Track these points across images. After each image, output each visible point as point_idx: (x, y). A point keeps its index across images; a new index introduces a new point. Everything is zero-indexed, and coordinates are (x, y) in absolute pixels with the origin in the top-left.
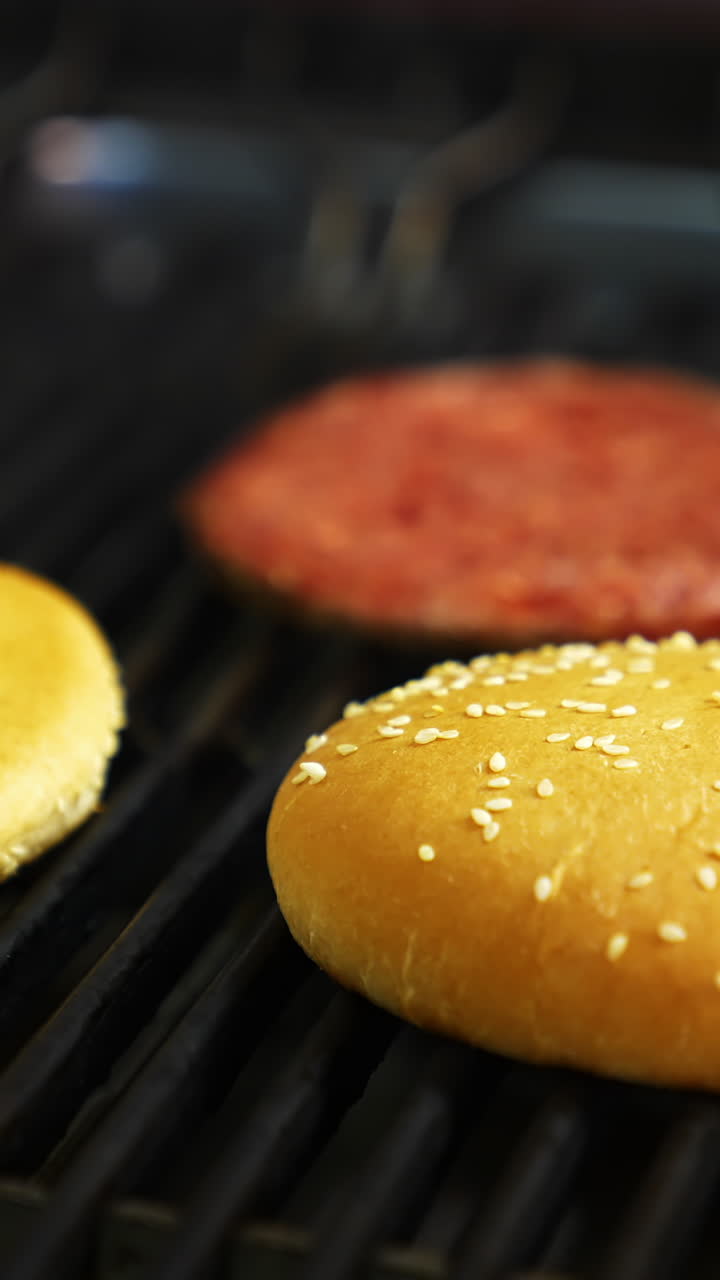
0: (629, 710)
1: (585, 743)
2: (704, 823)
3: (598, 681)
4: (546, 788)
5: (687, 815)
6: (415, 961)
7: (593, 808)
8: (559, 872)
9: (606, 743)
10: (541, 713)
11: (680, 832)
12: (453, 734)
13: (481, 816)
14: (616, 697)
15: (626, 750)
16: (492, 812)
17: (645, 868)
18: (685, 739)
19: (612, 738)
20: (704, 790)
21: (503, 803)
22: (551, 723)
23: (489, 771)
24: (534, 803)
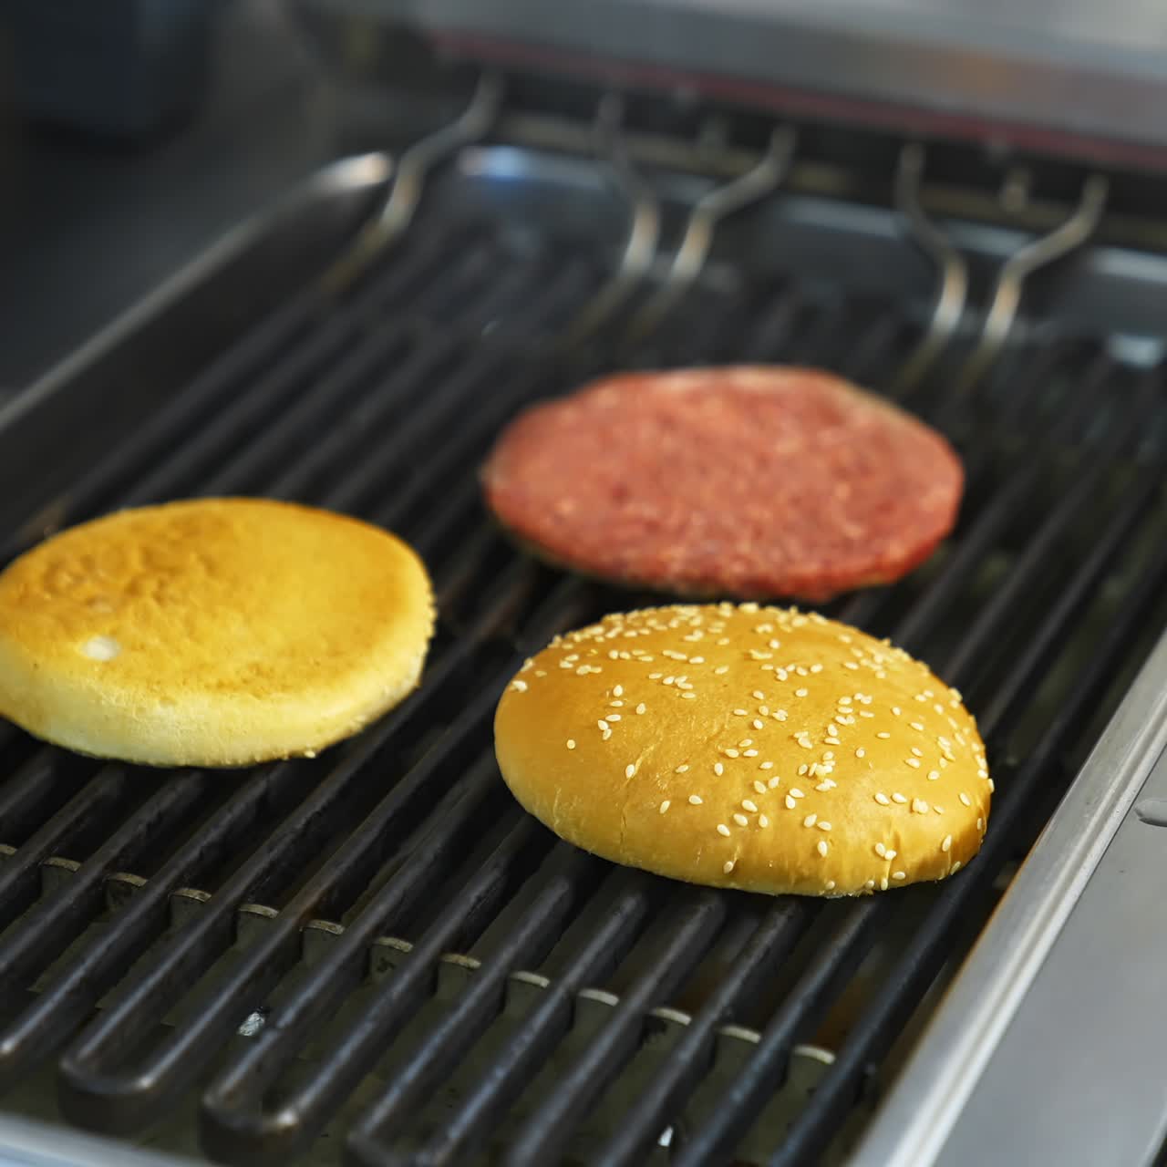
0: (699, 660)
1: (669, 681)
2: (724, 735)
3: (688, 638)
4: (641, 709)
5: (715, 730)
6: (560, 805)
7: (665, 723)
8: (639, 762)
9: (681, 681)
10: (649, 659)
11: (710, 739)
12: (598, 670)
13: (603, 725)
14: (695, 650)
15: (690, 686)
16: (609, 723)
17: (686, 762)
18: (726, 680)
19: (684, 678)
20: (728, 714)
21: (616, 718)
22: (653, 667)
23: (612, 696)
24: (633, 718)
